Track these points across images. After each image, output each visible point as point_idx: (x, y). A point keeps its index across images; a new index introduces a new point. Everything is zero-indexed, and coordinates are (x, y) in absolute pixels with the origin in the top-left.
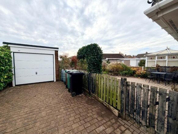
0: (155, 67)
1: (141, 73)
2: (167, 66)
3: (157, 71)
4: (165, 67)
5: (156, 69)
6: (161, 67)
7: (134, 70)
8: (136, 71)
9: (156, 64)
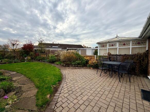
0: (107, 55)
1: (93, 63)
2: (118, 54)
3: (109, 60)
4: (117, 55)
5: (108, 58)
6: (113, 55)
7: (87, 60)
8: (89, 61)
9: (107, 52)
